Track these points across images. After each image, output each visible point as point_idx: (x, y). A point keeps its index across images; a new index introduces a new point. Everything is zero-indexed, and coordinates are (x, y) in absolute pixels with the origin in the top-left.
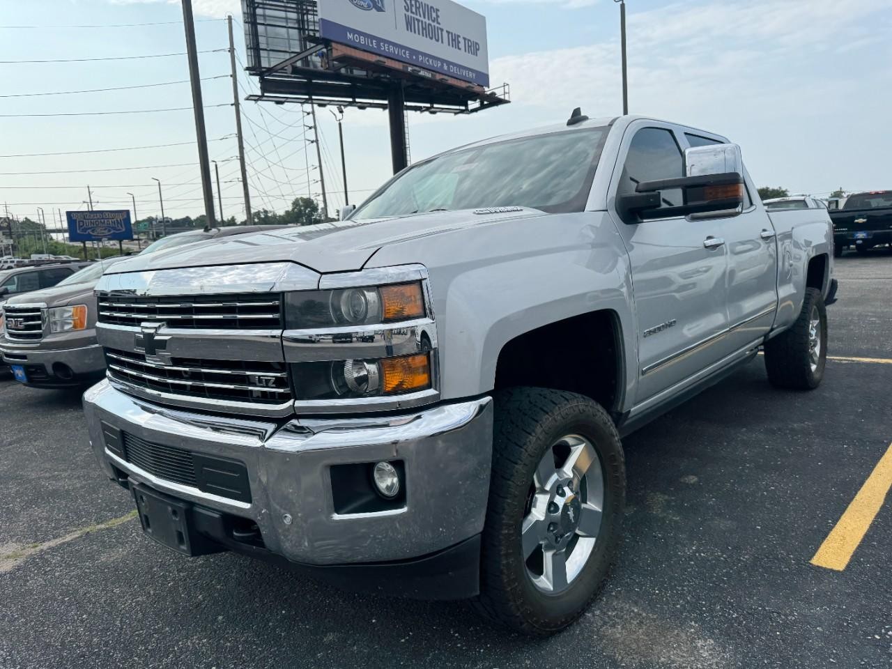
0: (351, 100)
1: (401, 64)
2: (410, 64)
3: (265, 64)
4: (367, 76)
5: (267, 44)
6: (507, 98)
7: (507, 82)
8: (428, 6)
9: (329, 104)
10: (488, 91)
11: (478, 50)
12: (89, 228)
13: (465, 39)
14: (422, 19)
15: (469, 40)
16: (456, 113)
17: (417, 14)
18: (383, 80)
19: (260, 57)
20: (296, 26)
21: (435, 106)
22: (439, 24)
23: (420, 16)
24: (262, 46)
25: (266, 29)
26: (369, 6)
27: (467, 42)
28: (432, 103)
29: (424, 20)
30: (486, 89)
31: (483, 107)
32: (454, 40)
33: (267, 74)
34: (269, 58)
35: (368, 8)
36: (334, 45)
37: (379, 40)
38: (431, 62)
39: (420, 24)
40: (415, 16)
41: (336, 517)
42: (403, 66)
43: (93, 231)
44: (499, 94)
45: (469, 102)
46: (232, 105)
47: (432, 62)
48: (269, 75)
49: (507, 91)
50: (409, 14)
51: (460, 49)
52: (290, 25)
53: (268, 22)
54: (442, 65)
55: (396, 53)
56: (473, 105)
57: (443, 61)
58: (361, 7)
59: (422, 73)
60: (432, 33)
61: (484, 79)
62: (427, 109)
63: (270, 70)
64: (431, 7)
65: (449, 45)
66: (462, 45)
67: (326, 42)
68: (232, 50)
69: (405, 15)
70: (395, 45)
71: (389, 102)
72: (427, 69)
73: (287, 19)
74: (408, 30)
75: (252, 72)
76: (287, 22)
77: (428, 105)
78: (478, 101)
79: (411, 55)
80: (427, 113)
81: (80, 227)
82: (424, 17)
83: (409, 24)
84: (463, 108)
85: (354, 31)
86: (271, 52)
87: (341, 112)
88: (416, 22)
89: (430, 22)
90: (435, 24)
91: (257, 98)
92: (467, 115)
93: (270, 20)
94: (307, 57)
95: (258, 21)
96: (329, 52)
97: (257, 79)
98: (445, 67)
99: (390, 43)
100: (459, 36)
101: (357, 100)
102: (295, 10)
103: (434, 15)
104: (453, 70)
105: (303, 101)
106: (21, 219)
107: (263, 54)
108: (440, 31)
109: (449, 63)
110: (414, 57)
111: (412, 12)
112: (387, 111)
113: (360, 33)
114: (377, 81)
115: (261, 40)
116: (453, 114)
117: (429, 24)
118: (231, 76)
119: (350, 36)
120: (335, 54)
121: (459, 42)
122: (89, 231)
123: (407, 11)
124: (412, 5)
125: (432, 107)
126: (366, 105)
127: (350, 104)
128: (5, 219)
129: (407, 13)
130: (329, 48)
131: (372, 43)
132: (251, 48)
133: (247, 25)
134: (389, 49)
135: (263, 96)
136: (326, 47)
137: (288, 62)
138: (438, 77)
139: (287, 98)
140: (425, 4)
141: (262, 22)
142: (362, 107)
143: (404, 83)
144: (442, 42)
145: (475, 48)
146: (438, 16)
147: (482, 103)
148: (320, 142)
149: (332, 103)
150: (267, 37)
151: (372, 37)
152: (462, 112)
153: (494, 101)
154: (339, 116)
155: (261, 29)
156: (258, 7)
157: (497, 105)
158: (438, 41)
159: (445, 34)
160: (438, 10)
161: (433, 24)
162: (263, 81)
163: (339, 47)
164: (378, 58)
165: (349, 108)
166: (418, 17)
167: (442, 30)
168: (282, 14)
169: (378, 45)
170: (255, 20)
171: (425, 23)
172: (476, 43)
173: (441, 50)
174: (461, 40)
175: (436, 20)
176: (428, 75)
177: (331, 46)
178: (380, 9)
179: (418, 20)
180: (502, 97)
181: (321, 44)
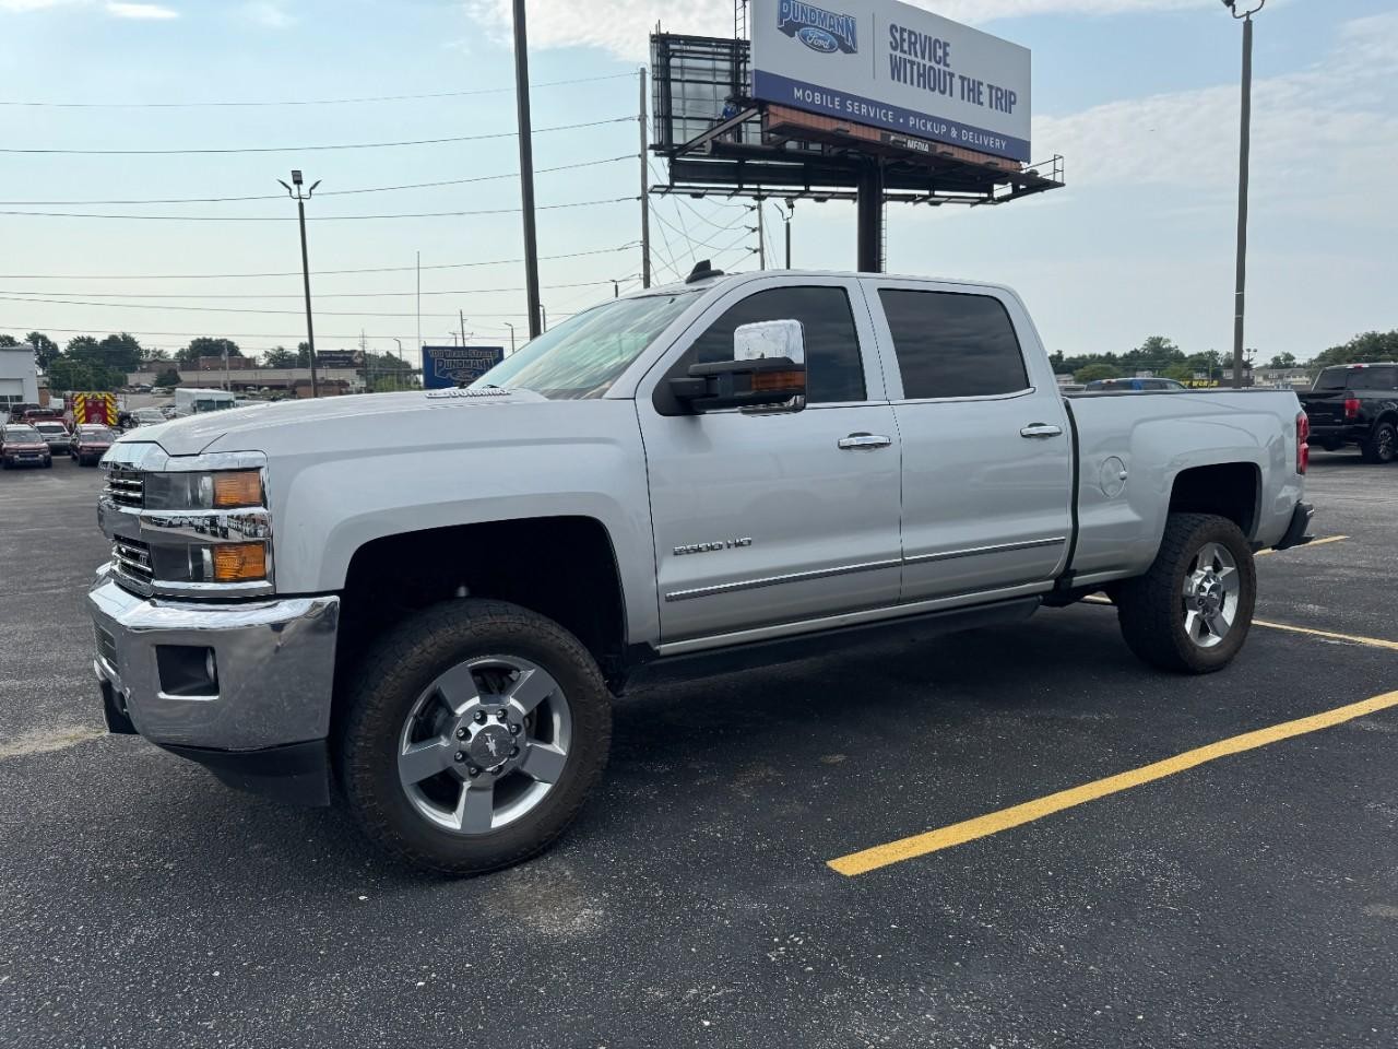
0: (802, 188)
1: (879, 132)
2: (892, 131)
3: (678, 139)
4: (822, 151)
5: (684, 110)
6: (1058, 179)
7: (1060, 154)
8: (930, 38)
9: (769, 196)
10: (1025, 167)
11: (1014, 103)
12: (451, 371)
13: (990, 87)
14: (919, 60)
15: (998, 89)
16: (973, 204)
17: (910, 54)
18: (851, 156)
19: (672, 128)
20: (729, 80)
21: (937, 193)
22: (948, 66)
23: (916, 55)
24: (674, 113)
25: (683, 87)
26: (832, 46)
27: (994, 92)
28: (932, 188)
29: (922, 62)
30: (1024, 165)
31: (1017, 193)
32: (972, 90)
33: (679, 154)
34: (684, 129)
35: (832, 49)
36: (772, 108)
37: (845, 97)
38: (929, 126)
39: (915, 67)
40: (907, 56)
41: (162, 695)
42: (882, 134)
43: (454, 375)
44: (1044, 172)
45: (996, 187)
46: (638, 198)
47: (932, 126)
48: (683, 155)
49: (1059, 167)
50: (898, 53)
51: (981, 104)
52: (719, 79)
53: (687, 77)
54: (949, 131)
55: (872, 115)
56: (1000, 190)
57: (950, 124)
58: (820, 49)
59: (912, 144)
60: (934, 81)
61: (1022, 149)
62: (925, 198)
63: (684, 149)
64: (937, 41)
65: (963, 98)
66: (985, 98)
67: (761, 105)
68: (643, 118)
69: (891, 55)
70: (870, 103)
71: (859, 190)
72: (921, 138)
73: (714, 70)
74: (893, 79)
75: (658, 152)
76: (715, 76)
77: (927, 193)
78: (1010, 184)
79: (896, 118)
80: (924, 205)
81: (439, 368)
82: (923, 58)
83: (897, 69)
84: (985, 195)
85: (804, 86)
86: (688, 122)
87: (791, 206)
88: (908, 65)
89: (933, 64)
90: (941, 67)
91: (664, 190)
92: (992, 206)
93: (689, 73)
94: (739, 124)
95: (673, 76)
96: (765, 120)
97: (666, 160)
98: (954, 133)
99: (862, 100)
100: (980, 84)
101: (812, 188)
102: (727, 57)
103: (940, 53)
104: (967, 137)
105: (730, 192)
106: (382, 353)
107: (676, 124)
108: (948, 77)
109: (960, 127)
110: (901, 121)
111: (903, 51)
112: (856, 204)
113: (815, 89)
114: (841, 159)
115: (675, 103)
116: (969, 205)
117: (931, 68)
118: (639, 156)
119: (798, 93)
120: (773, 122)
121: (980, 93)
122: (450, 374)
123: (895, 49)
124: (903, 40)
125: (932, 195)
126: (826, 195)
127: (801, 194)
128: (360, 352)
129: (894, 53)
130: (765, 113)
131: (832, 103)
132: (659, 117)
133: (656, 82)
134: (860, 110)
135: (672, 186)
136: (760, 112)
137: (709, 136)
138: (940, 149)
139: (707, 188)
140: (926, 37)
141: (679, 77)
142: (821, 199)
143: (882, 160)
144: (951, 95)
145: (1005, 100)
146: (946, 54)
147: (1015, 188)
148: (765, 251)
149: (775, 193)
150: (684, 99)
151: (833, 93)
152: (983, 201)
153: (1036, 184)
154: (788, 212)
155: (675, 87)
156: (673, 56)
157: (1042, 191)
158: (943, 92)
159: (957, 82)
160: (946, 45)
161: (936, 67)
162: (673, 165)
163: (781, 111)
164: (841, 125)
165: (800, 200)
166: (913, 58)
167: (952, 75)
168: (709, 64)
169: (843, 104)
170: (668, 74)
171: (924, 66)
172: (1011, 93)
173: (947, 107)
174: (984, 90)
175: (943, 60)
176: (924, 148)
177: (767, 110)
178: (849, 50)
179: (912, 63)
180: (1051, 178)
181: (754, 107)
